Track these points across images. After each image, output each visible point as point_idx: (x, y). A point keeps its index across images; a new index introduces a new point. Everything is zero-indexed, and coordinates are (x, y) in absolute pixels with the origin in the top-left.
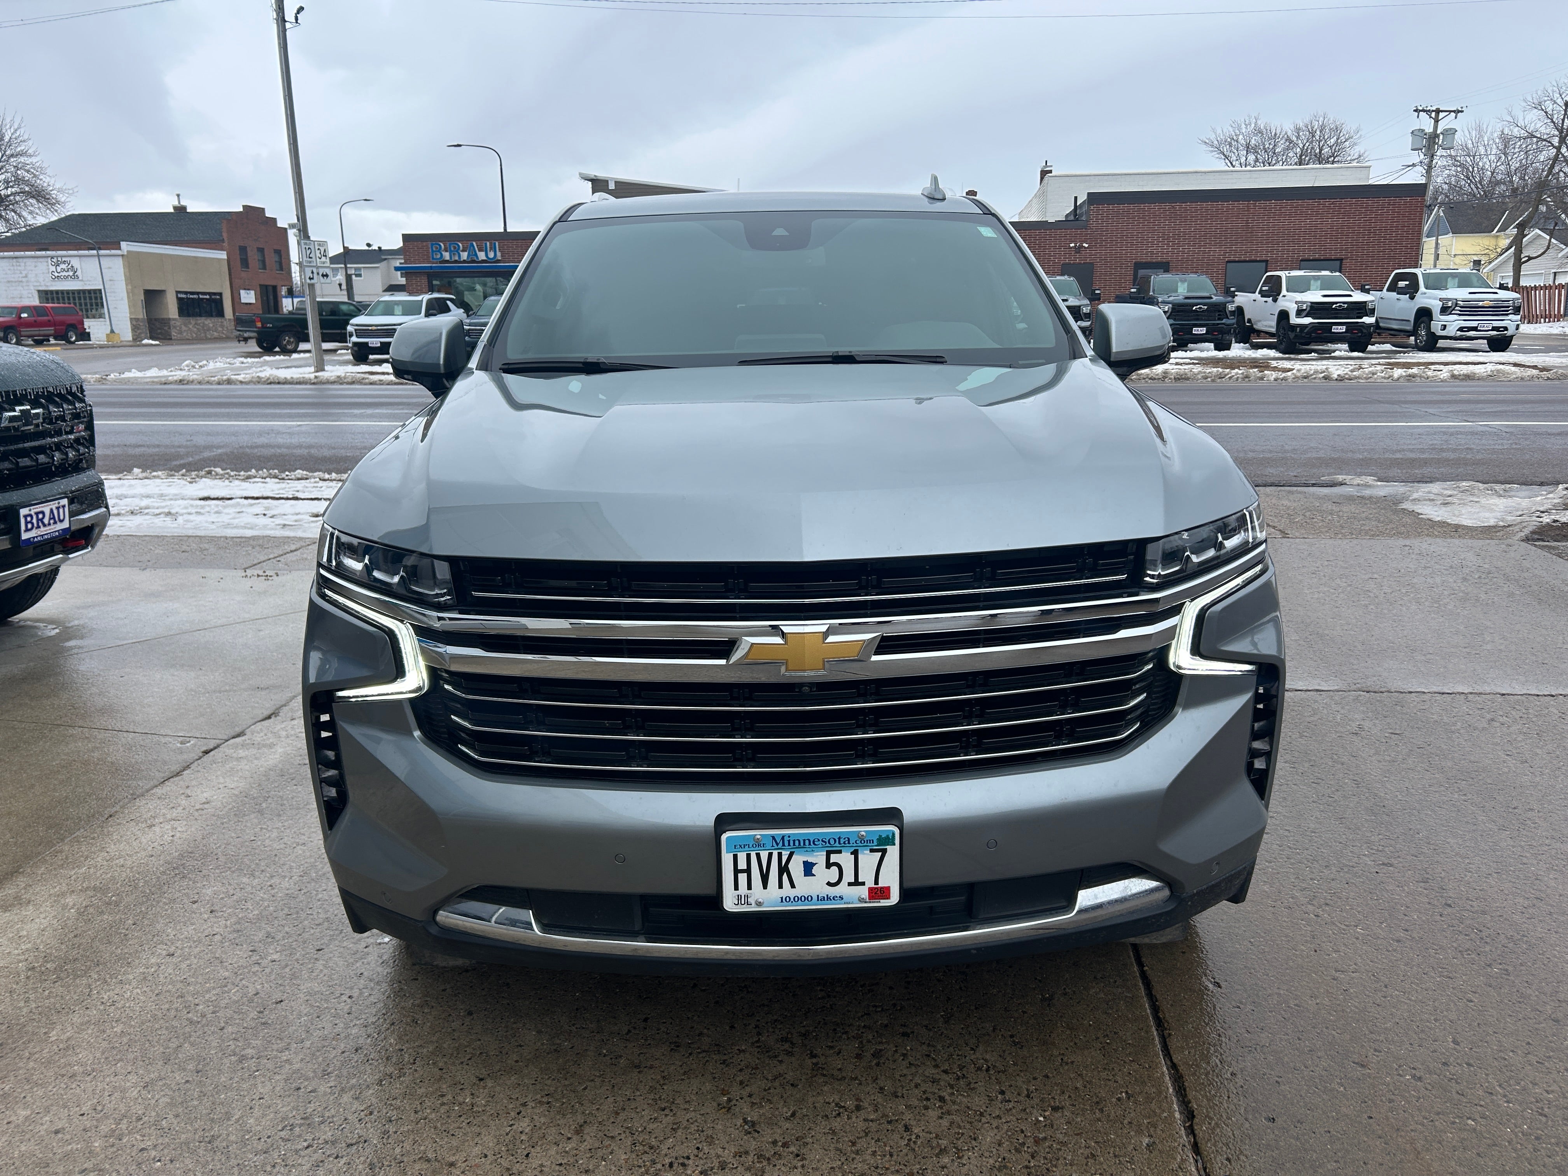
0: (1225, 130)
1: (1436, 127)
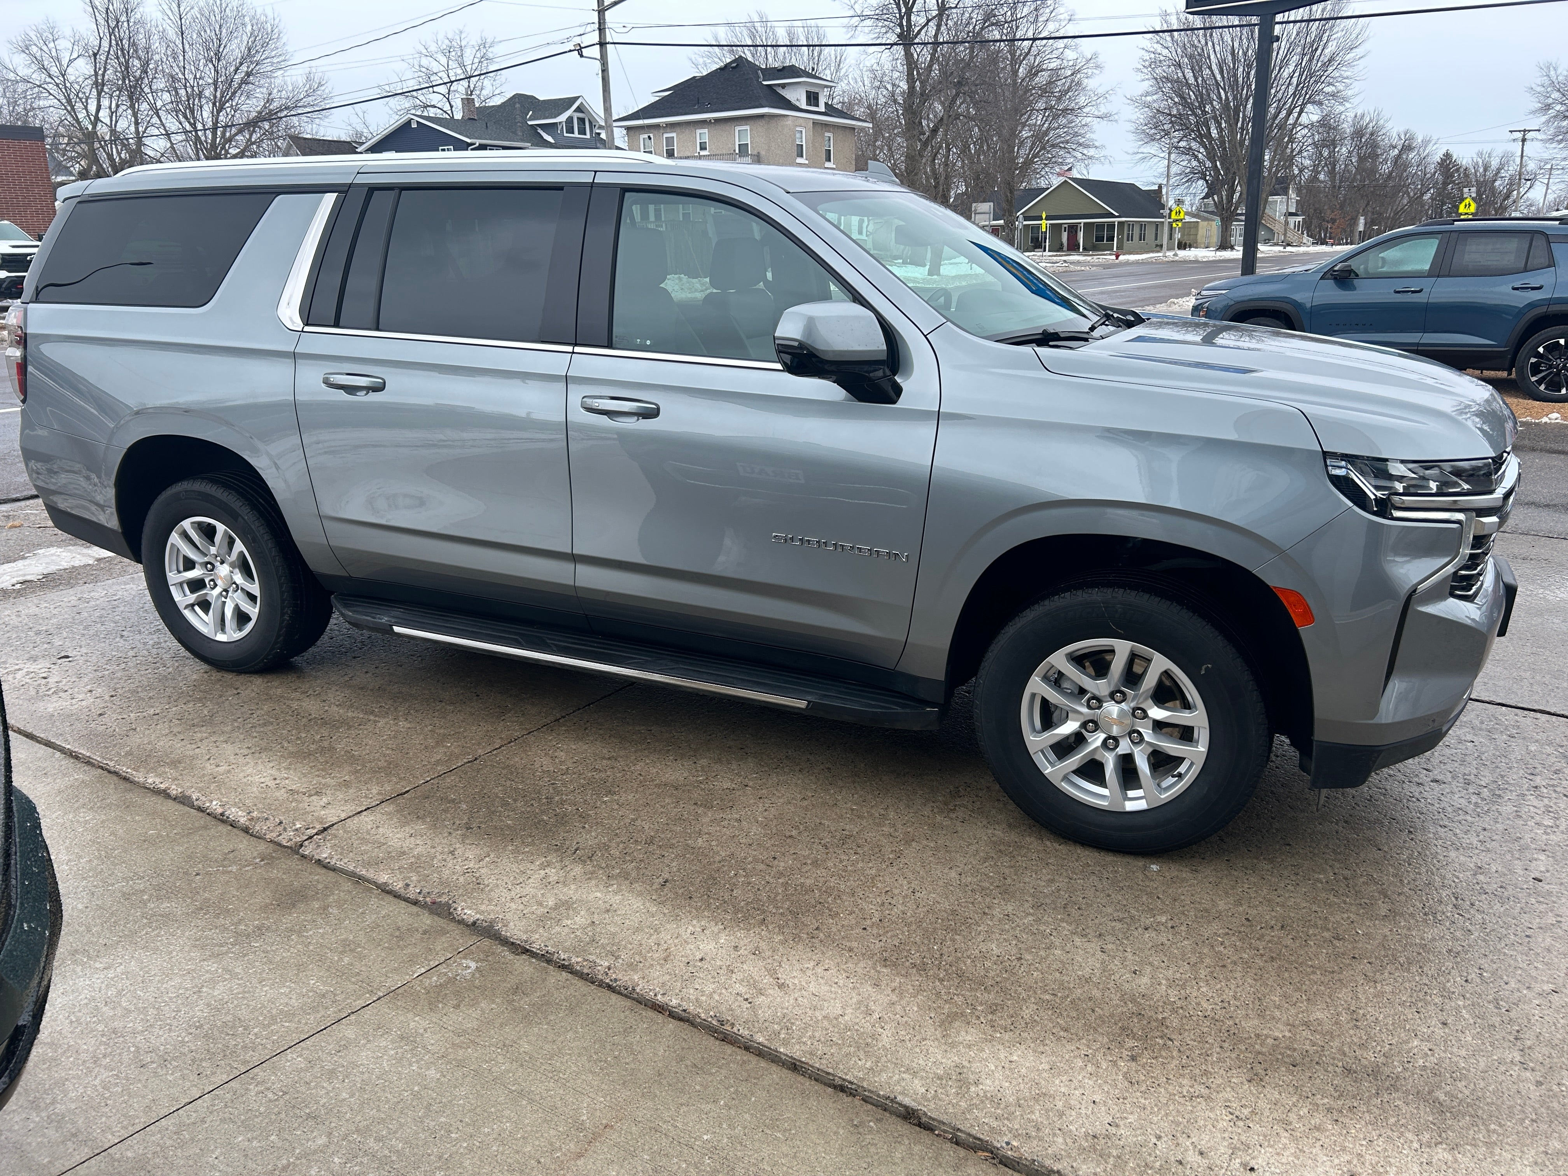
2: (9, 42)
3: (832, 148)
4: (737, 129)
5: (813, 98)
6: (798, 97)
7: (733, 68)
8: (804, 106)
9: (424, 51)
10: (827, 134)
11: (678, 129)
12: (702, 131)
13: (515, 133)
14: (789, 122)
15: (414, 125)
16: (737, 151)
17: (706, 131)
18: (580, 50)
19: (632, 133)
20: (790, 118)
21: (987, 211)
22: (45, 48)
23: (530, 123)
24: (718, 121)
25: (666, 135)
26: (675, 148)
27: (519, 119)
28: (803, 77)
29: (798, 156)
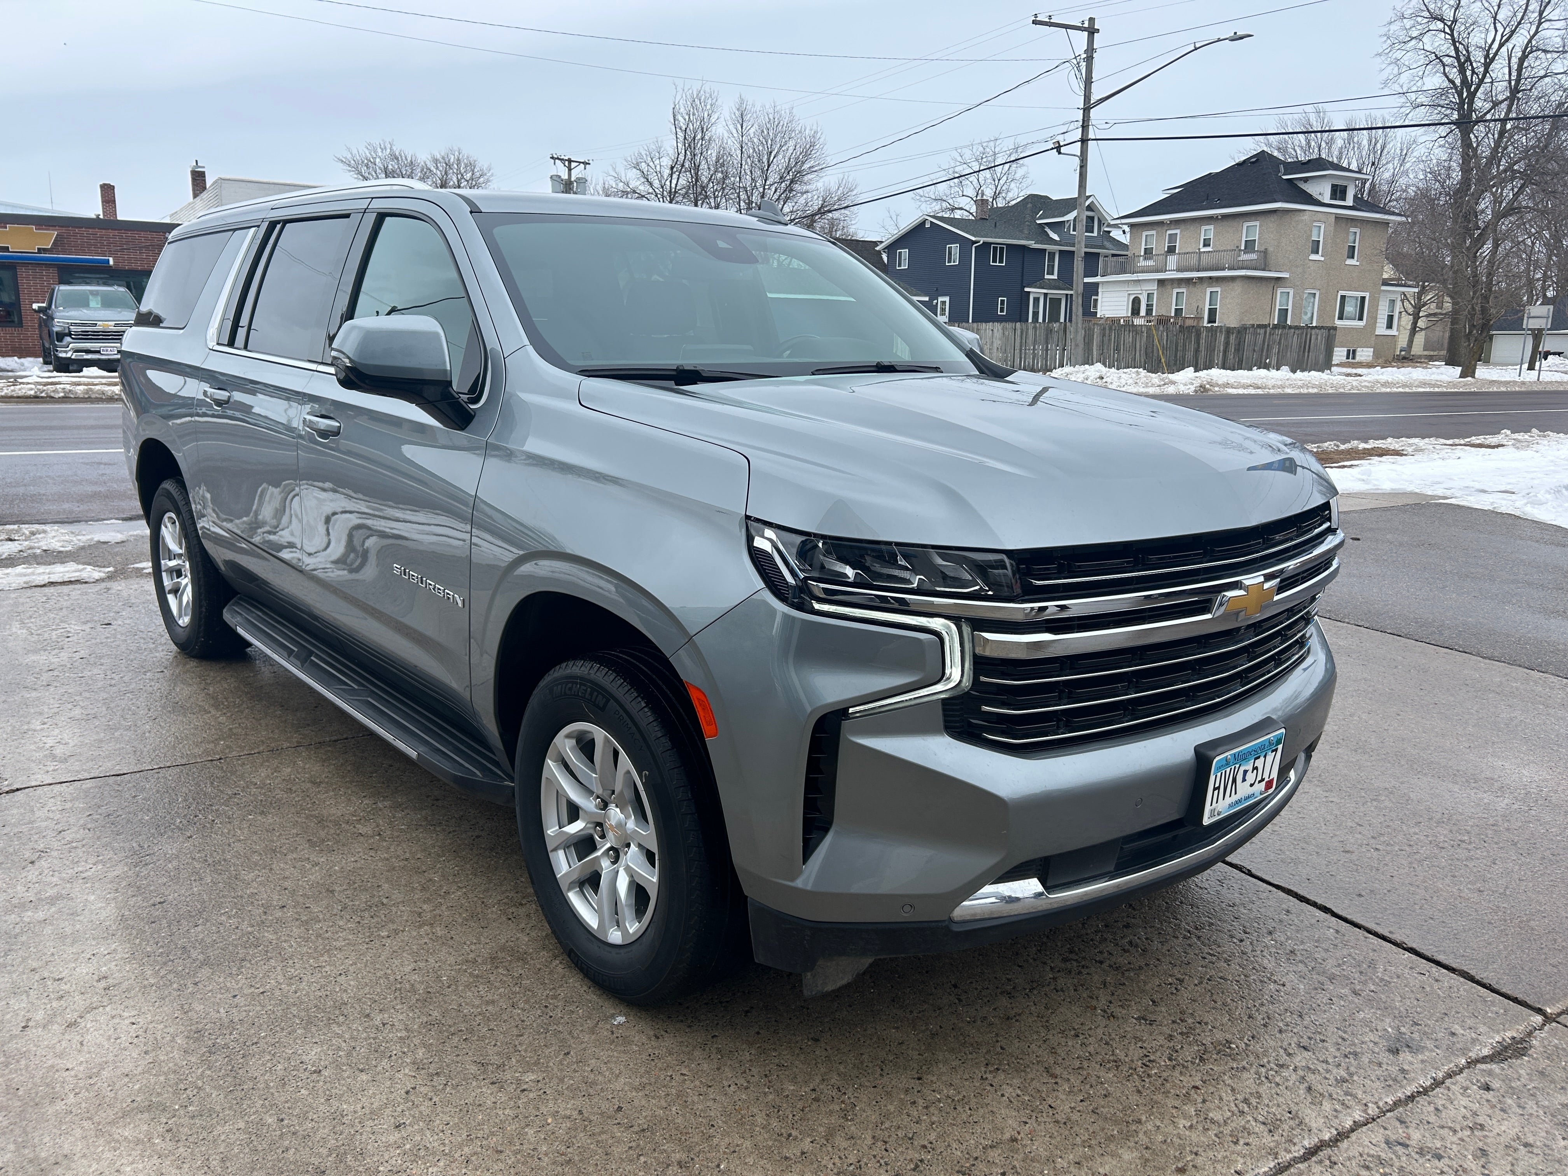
0: (361, 151)
1: (570, 175)
2: (626, 160)
3: (1357, 245)
4: (1246, 224)
5: (1339, 192)
6: (1322, 191)
7: (1253, 163)
8: (1327, 199)
9: (959, 159)
10: (1352, 230)
11: (1183, 226)
12: (1207, 227)
13: (1021, 231)
14: (1306, 217)
15: (928, 225)
16: (1243, 248)
17: (1212, 227)
18: (1058, 148)
19: (1135, 230)
20: (1307, 213)
21: (1545, 314)
22: (651, 164)
23: (1039, 222)
24: (1225, 217)
25: (1169, 232)
26: (1177, 245)
27: (1028, 218)
28: (1328, 169)
29: (1312, 252)
